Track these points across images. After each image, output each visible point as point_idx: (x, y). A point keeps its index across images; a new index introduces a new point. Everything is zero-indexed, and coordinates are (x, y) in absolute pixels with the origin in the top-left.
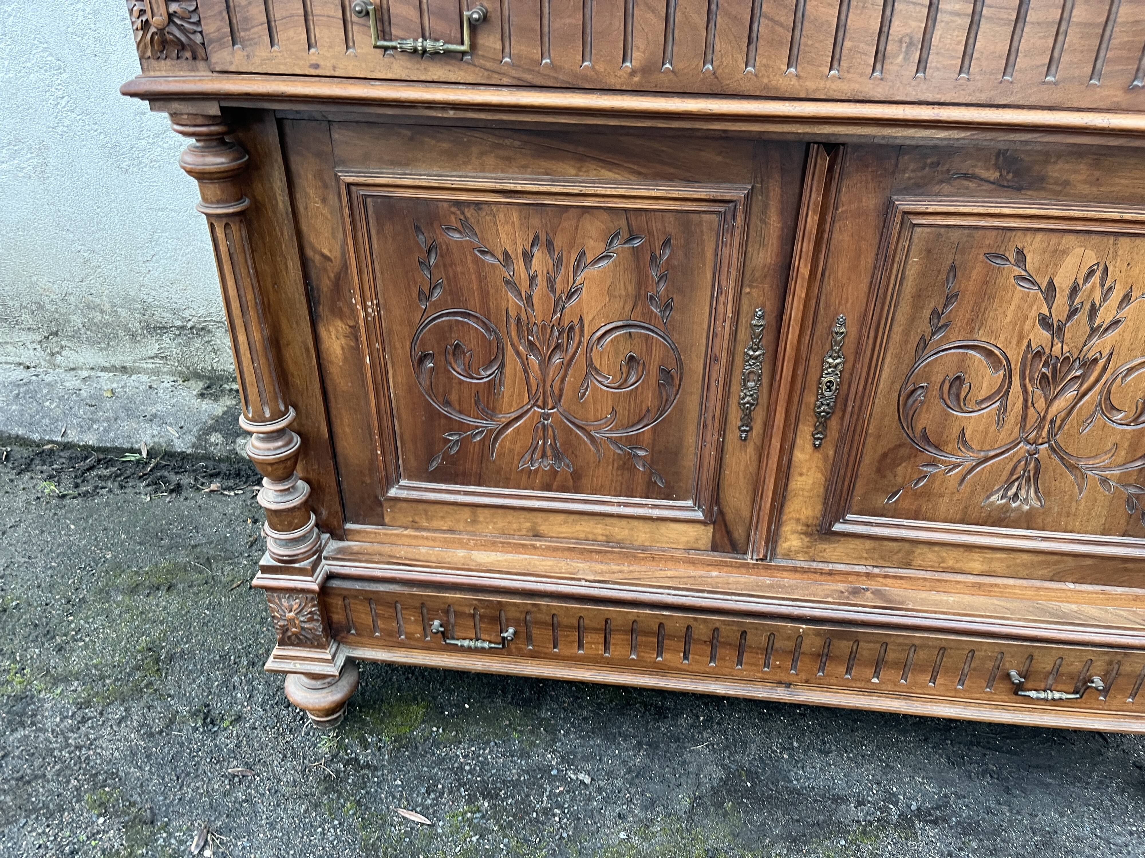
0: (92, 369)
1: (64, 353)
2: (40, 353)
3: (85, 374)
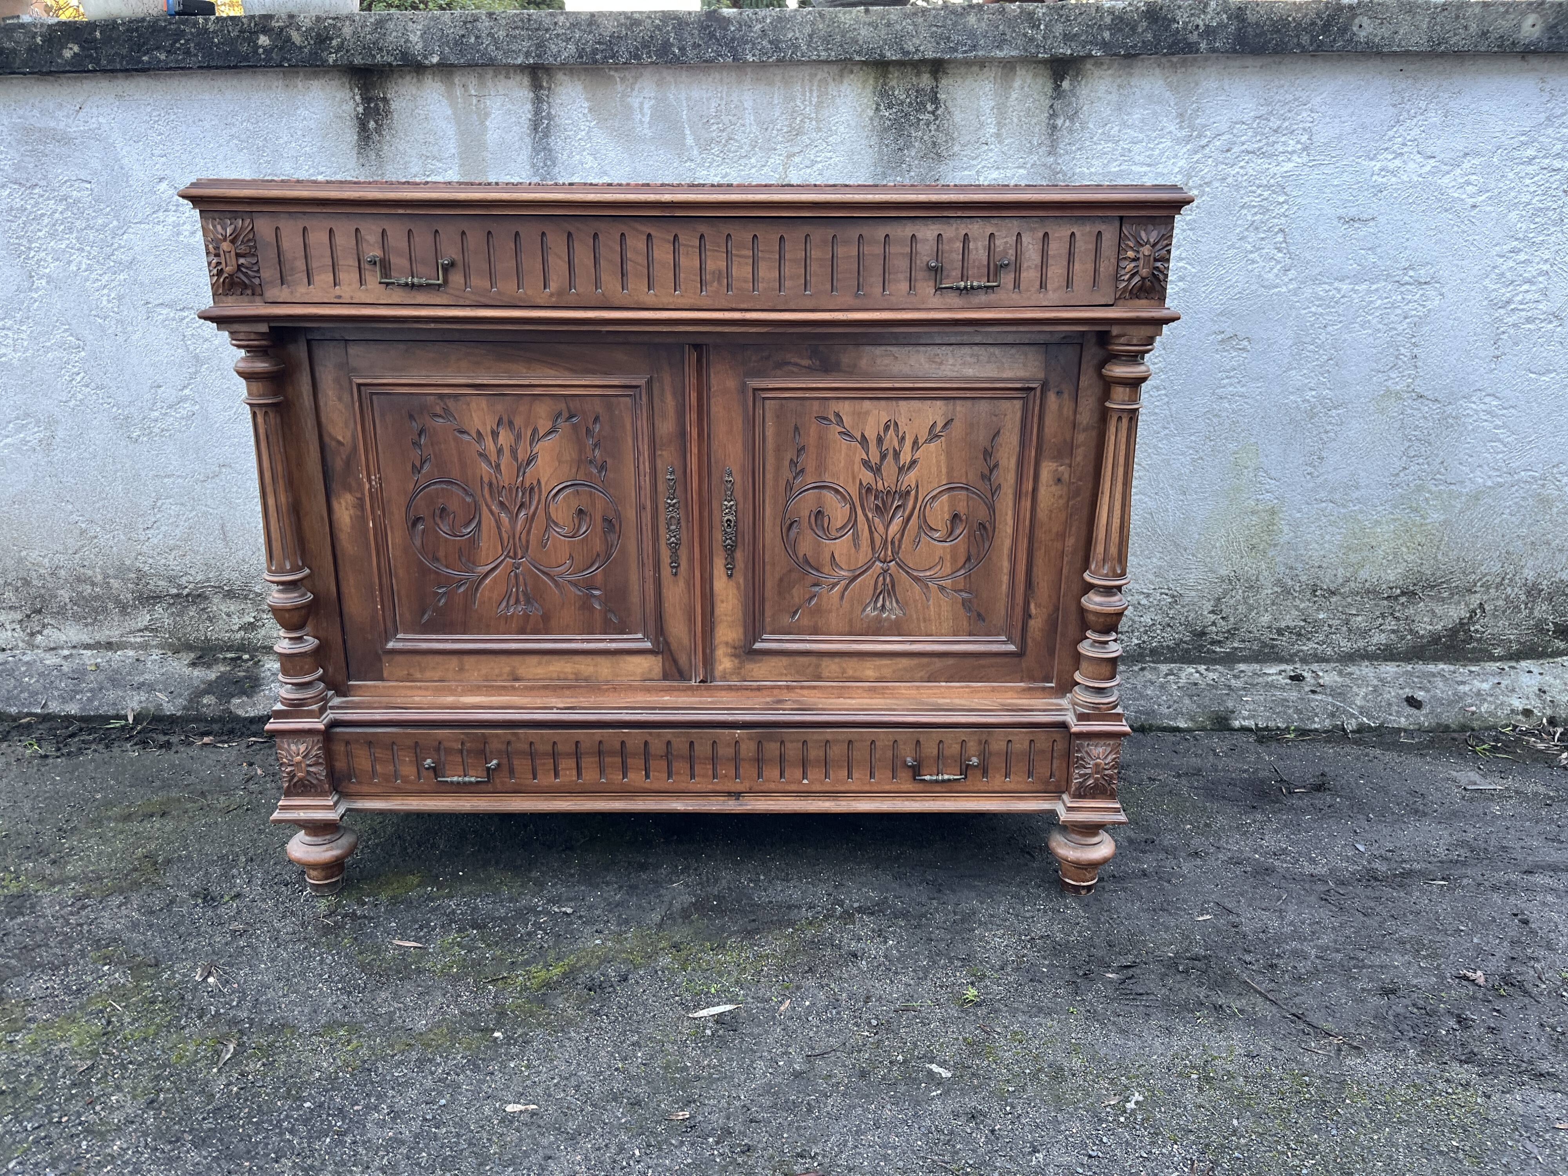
0: (74, 647)
1: (45, 632)
2: (19, 633)
3: (66, 652)
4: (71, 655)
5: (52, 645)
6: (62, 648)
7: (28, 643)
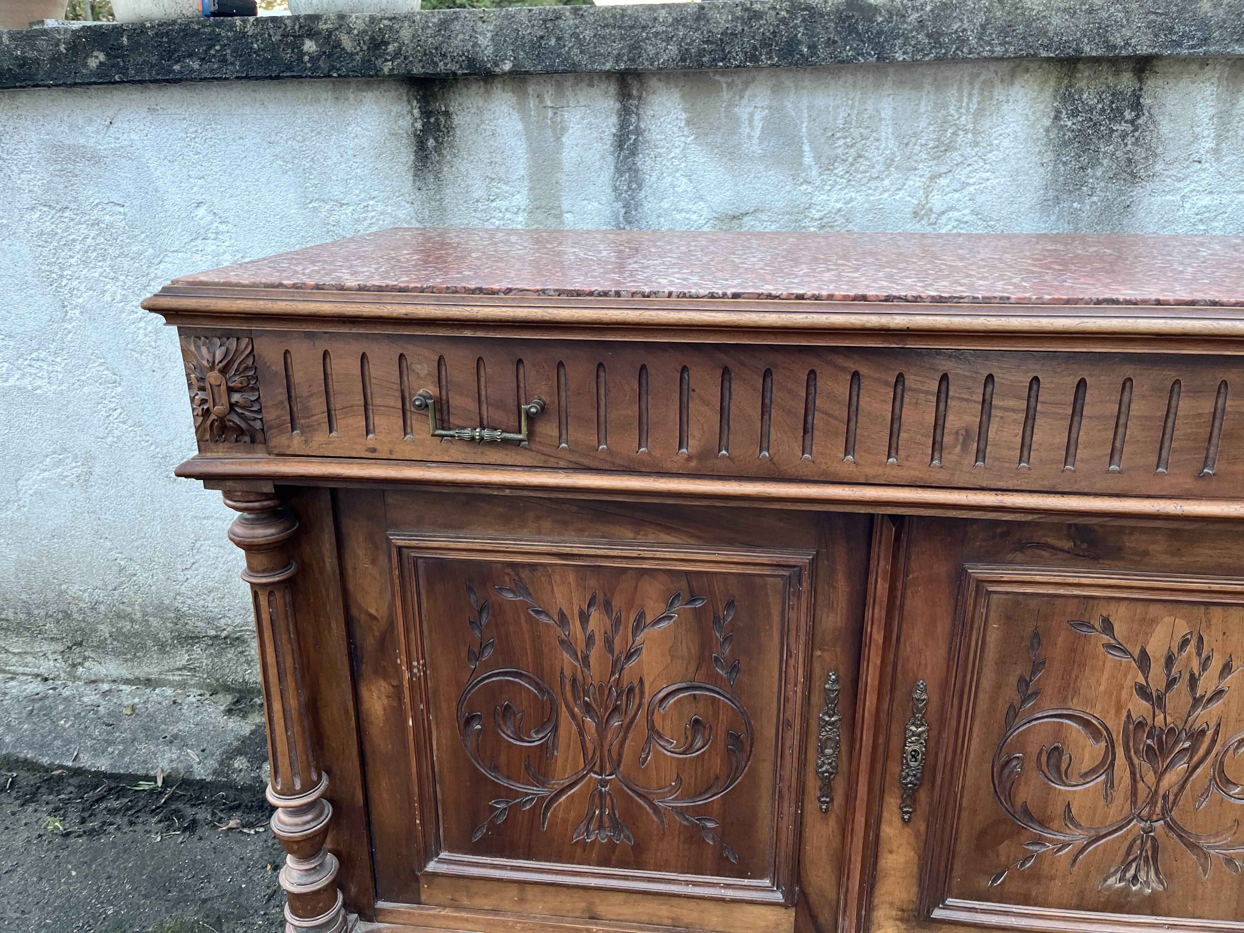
0: (114, 681)
1: (86, 664)
2: (61, 664)
3: (106, 687)
4: (110, 691)
5: (93, 678)
6: (103, 681)
7: (69, 673)
